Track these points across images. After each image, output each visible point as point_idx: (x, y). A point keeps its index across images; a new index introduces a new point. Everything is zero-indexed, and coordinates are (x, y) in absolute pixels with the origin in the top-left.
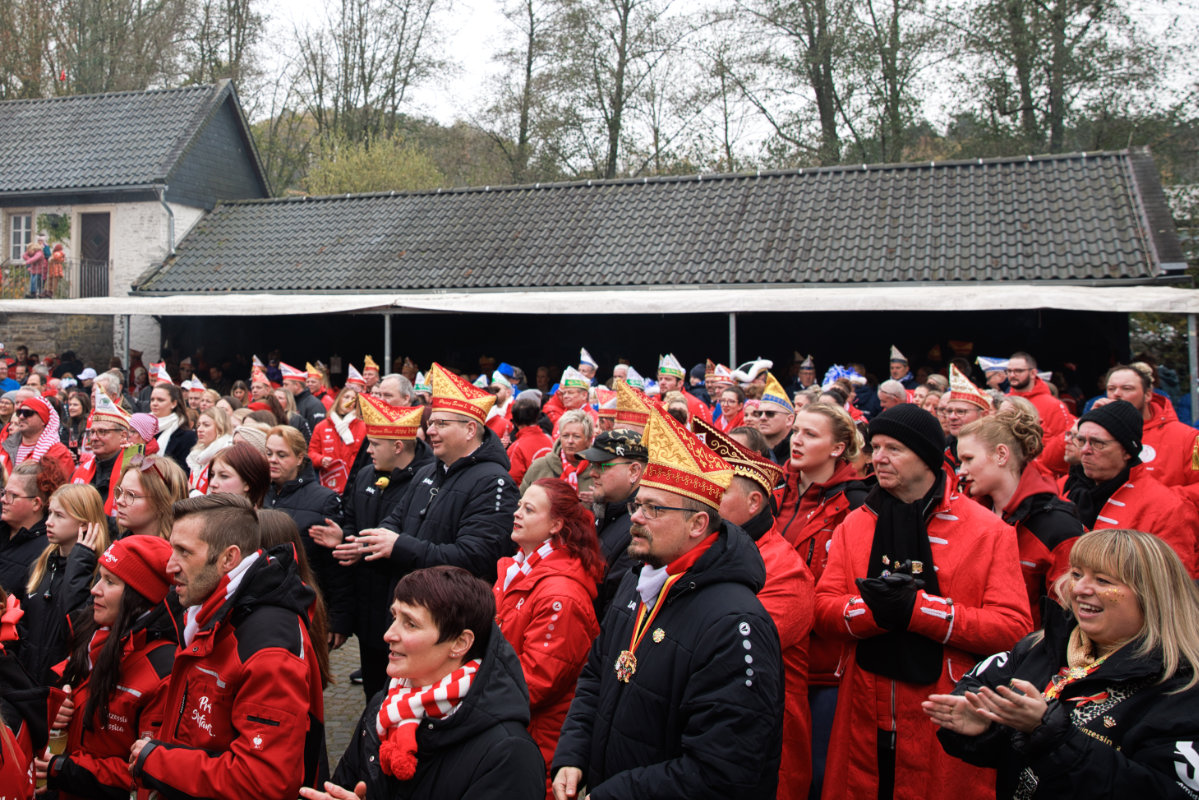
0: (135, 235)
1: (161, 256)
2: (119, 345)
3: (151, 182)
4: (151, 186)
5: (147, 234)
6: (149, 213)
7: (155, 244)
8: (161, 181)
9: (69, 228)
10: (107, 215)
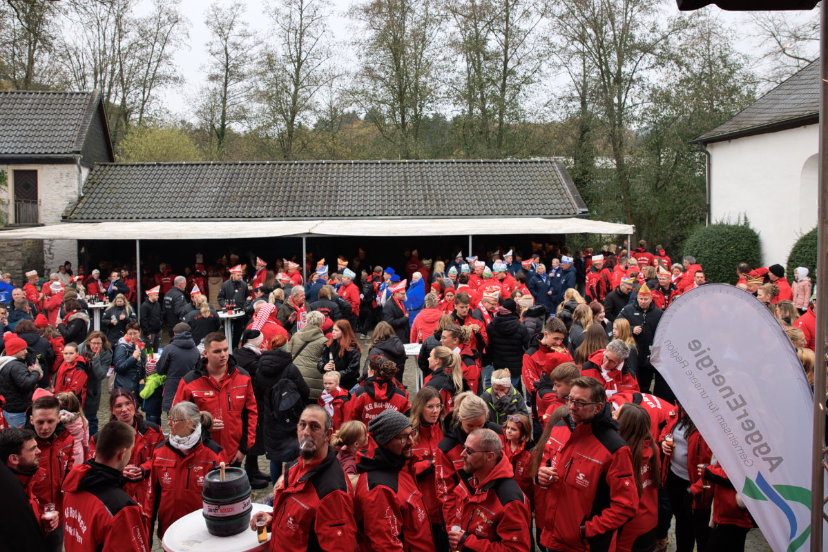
0: (57, 185)
1: (75, 197)
2: (48, 252)
3: (71, 153)
4: (71, 155)
5: (65, 184)
6: (66, 171)
7: (71, 190)
8: (78, 152)
9: (6, 179)
10: (36, 172)
